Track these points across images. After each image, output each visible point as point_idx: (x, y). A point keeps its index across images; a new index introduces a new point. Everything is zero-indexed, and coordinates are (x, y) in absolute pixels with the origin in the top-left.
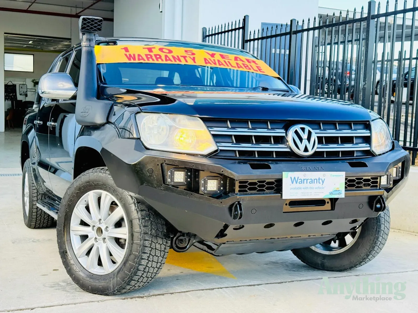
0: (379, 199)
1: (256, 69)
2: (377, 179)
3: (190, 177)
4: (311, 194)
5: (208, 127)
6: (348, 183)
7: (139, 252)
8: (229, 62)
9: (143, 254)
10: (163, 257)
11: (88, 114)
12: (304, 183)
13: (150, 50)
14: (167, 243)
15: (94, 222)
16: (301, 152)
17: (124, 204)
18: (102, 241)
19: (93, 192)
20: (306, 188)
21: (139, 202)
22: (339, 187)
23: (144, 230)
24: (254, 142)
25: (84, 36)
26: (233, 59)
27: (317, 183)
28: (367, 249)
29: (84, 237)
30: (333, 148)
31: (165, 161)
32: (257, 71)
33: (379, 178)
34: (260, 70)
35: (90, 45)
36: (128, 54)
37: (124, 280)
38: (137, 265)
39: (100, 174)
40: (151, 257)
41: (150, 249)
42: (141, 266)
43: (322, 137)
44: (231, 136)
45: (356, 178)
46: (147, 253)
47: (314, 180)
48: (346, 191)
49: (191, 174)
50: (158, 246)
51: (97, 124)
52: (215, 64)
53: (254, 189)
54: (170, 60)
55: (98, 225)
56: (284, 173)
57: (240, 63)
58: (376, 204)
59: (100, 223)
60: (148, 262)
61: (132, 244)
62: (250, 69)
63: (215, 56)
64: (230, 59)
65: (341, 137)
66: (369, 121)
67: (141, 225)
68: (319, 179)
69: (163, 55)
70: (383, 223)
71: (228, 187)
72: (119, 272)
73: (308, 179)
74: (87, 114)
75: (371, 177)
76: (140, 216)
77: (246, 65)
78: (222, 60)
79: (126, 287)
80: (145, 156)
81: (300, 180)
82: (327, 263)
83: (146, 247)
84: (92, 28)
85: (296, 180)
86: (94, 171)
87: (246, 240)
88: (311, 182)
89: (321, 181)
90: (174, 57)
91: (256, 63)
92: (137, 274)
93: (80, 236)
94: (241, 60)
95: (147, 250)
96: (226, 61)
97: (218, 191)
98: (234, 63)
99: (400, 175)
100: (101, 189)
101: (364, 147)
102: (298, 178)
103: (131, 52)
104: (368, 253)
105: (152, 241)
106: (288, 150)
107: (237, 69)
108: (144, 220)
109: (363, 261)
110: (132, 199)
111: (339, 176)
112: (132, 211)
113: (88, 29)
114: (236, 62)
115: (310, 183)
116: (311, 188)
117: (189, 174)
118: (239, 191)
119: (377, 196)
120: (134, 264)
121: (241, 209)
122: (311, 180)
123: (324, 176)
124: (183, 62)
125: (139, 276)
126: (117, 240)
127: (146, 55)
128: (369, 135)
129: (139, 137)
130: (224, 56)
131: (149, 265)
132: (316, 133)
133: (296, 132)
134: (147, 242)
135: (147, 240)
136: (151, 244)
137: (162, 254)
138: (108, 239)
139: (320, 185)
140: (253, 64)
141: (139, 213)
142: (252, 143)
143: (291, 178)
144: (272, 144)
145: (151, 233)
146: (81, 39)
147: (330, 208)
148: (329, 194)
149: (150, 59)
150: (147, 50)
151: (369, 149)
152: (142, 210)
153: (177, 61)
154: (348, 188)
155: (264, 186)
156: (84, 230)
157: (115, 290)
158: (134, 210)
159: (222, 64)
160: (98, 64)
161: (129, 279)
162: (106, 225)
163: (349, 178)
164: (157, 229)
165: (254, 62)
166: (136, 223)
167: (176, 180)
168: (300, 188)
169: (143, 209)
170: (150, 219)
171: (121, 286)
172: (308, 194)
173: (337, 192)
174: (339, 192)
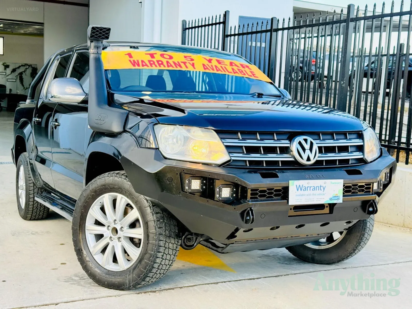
0: (372, 203)
1: (250, 74)
2: (370, 185)
3: (205, 185)
4: (313, 200)
5: (221, 138)
6: (345, 189)
7: (155, 251)
8: (225, 67)
9: (158, 253)
10: (174, 256)
11: (104, 122)
12: (307, 190)
13: (152, 56)
14: (178, 242)
15: (109, 222)
16: (304, 162)
17: (140, 207)
18: (117, 240)
19: (109, 195)
20: (310, 195)
21: (154, 205)
22: (337, 193)
23: (159, 231)
24: (262, 152)
25: (92, 44)
26: (229, 64)
27: (319, 190)
28: (354, 245)
29: (99, 237)
30: (331, 156)
31: (184, 171)
32: (251, 76)
33: (372, 184)
34: (253, 75)
35: (98, 52)
36: (132, 59)
37: (140, 277)
38: (152, 263)
39: (116, 178)
40: (165, 255)
41: (164, 248)
42: (155, 264)
43: (321, 147)
44: (241, 147)
45: (352, 185)
46: (162, 252)
47: (316, 187)
48: (343, 196)
49: (206, 182)
50: (171, 245)
51: (114, 132)
52: (213, 69)
53: (264, 196)
54: (171, 66)
55: (113, 225)
56: (291, 182)
57: (235, 68)
58: (369, 208)
59: (115, 224)
60: (162, 260)
61: (148, 244)
62: (244, 74)
63: (212, 61)
64: (226, 64)
65: (339, 147)
66: (361, 131)
67: (156, 227)
68: (321, 186)
69: (164, 61)
70: (369, 220)
71: (239, 194)
72: (134, 269)
73: (311, 187)
74: (102, 122)
75: (365, 183)
76: (155, 218)
77: (241, 71)
78: (219, 66)
79: (141, 283)
80: (165, 165)
81: (304, 187)
82: (317, 257)
83: (161, 246)
84: (100, 36)
85: (301, 188)
86: (109, 175)
87: (252, 240)
89: (322, 188)
90: (174, 63)
91: (250, 68)
92: (152, 271)
93: (95, 235)
94: (236, 65)
95: (162, 249)
96: (223, 66)
97: (231, 198)
98: (230, 68)
99: (388, 179)
100: (116, 192)
101: (358, 155)
102: (303, 185)
103: (135, 58)
104: (355, 248)
105: (166, 241)
106: (292, 159)
107: (233, 74)
108: (159, 222)
109: (350, 255)
110: (148, 202)
111: (338, 183)
112: (148, 213)
113: (96, 38)
114: (231, 67)
115: (312, 190)
116: (314, 195)
117: (204, 182)
118: (251, 198)
119: (369, 201)
120: (150, 262)
121: (253, 215)
122: (314, 188)
123: (325, 184)
124: (184, 69)
125: (153, 273)
126: (132, 240)
127: (149, 61)
128: (362, 144)
129: (158, 147)
130: (220, 61)
131: (163, 263)
132: (317, 143)
133: (300, 143)
134: (161, 242)
135: (162, 240)
136: (165, 244)
137: (174, 253)
138: (123, 239)
139: (321, 192)
140: (247, 69)
141: (154, 215)
142: (261, 153)
143: (296, 186)
144: (278, 154)
145: (165, 234)
146: (89, 46)
147: (328, 212)
148: (329, 199)
149: (153, 65)
150: (149, 56)
151: (362, 157)
152: (157, 213)
153: (178, 67)
154: (346, 194)
155: (272, 193)
156: (99, 230)
157: (131, 286)
158: (149, 212)
159: (220, 70)
160: (105, 70)
161: (145, 276)
162: (121, 225)
163: (346, 185)
164: (170, 230)
165: (247, 67)
166: (152, 224)
167: (193, 188)
168: (304, 195)
169: (157, 211)
170: (164, 221)
171: (137, 282)
172: (311, 200)
173: (336, 198)
174: (337, 198)
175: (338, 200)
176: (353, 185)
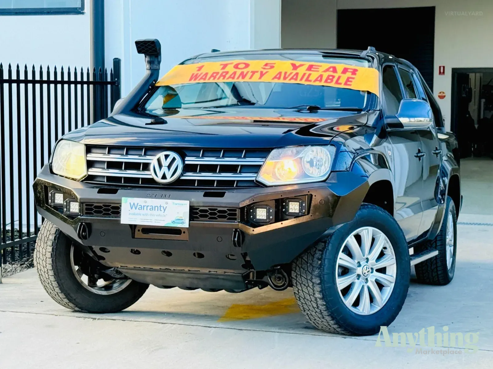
2: (236, 211)
4: (151, 221)
12: (144, 209)
16: (159, 179)
20: (146, 215)
22: (182, 216)
24: (123, 168)
27: (158, 210)
33: (238, 210)
44: (104, 162)
47: (155, 207)
53: (100, 212)
56: (123, 199)
57: (327, 74)
68: (160, 206)
69: (232, 72)
73: (149, 206)
75: (227, 208)
81: (139, 206)
85: (136, 206)
88: (151, 209)
89: (162, 209)
99: (304, 210)
102: (138, 204)
103: (202, 71)
106: (149, 177)
116: (151, 215)
118: (86, 213)
122: (152, 207)
123: (166, 204)
133: (159, 159)
139: (161, 213)
142: (121, 169)
143: (130, 203)
144: (141, 171)
148: (170, 222)
149: (212, 78)
155: (109, 210)
167: (56, 201)
168: (140, 214)
172: (148, 221)
173: (181, 221)
174: (183, 221)
175: (183, 224)
176: (210, 209)
